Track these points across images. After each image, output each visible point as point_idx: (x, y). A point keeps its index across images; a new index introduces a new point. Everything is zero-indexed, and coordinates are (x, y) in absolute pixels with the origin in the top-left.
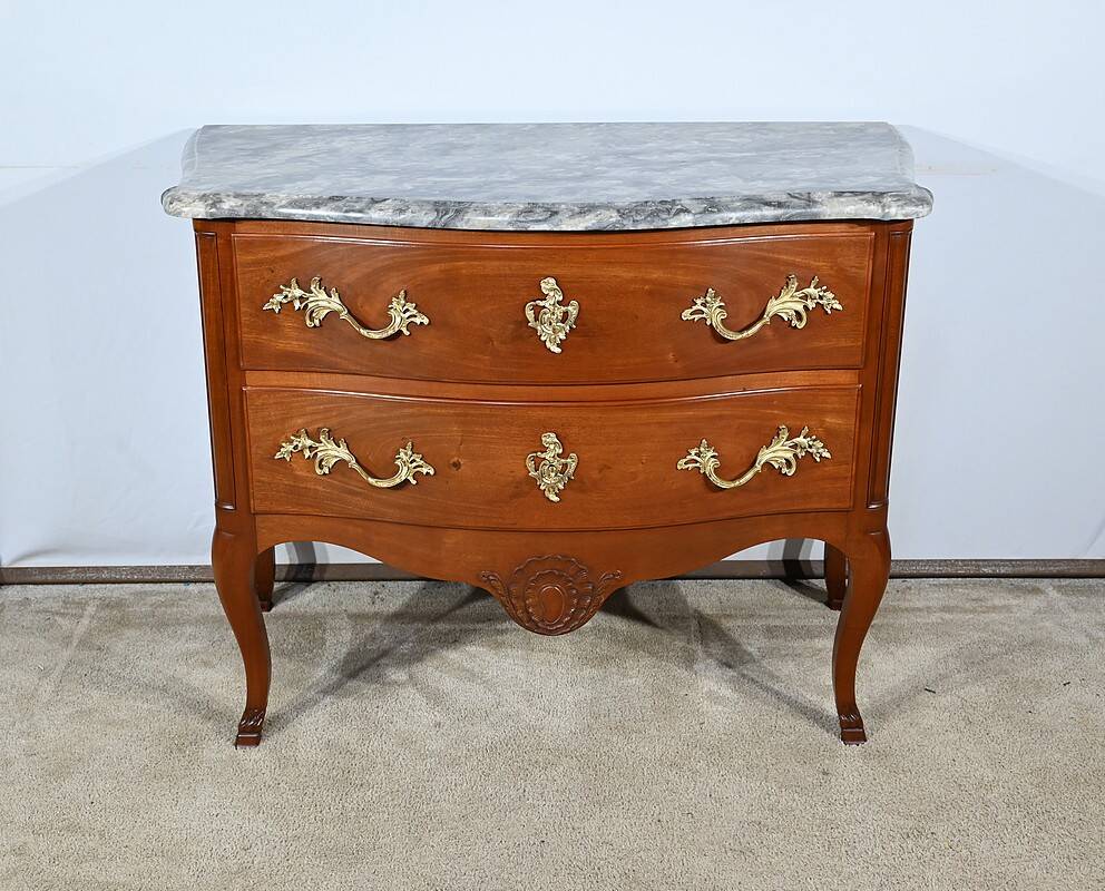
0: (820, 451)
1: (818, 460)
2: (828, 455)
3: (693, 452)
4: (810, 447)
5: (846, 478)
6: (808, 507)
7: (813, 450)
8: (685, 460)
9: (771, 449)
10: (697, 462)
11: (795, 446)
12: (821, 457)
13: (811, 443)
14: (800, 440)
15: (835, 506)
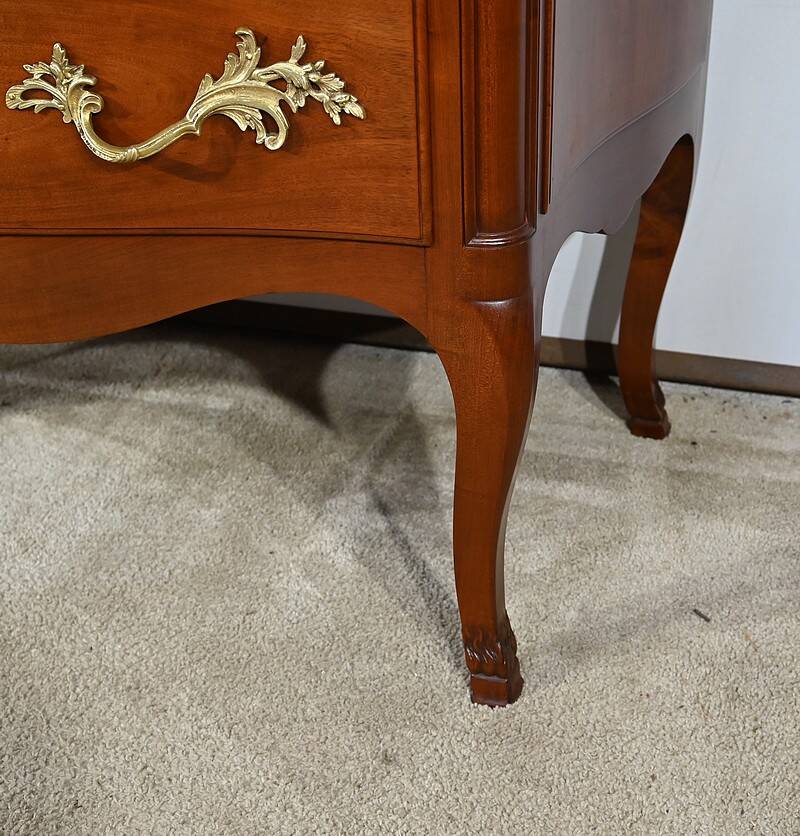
0: (338, 100)
1: (337, 120)
2: (356, 110)
3: (37, 71)
4: (315, 86)
5: (408, 169)
6: (331, 227)
7: (322, 96)
8: (20, 89)
9: (223, 84)
10: (51, 97)
11: (279, 83)
12: (342, 114)
13: (314, 77)
14: (289, 67)
15: (389, 232)
